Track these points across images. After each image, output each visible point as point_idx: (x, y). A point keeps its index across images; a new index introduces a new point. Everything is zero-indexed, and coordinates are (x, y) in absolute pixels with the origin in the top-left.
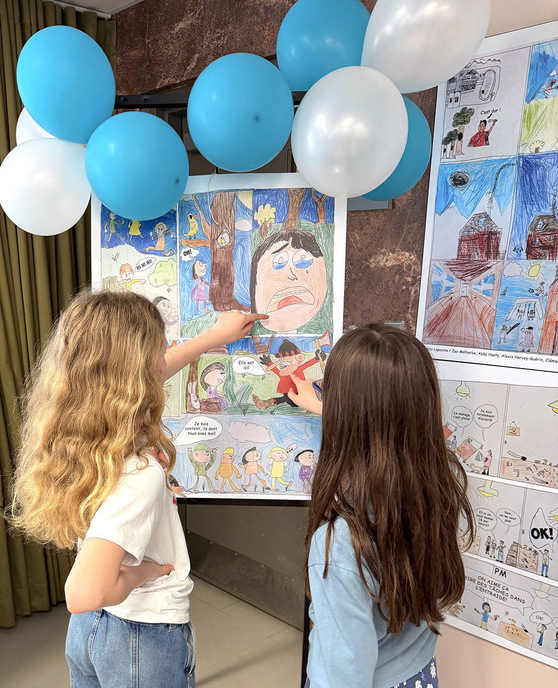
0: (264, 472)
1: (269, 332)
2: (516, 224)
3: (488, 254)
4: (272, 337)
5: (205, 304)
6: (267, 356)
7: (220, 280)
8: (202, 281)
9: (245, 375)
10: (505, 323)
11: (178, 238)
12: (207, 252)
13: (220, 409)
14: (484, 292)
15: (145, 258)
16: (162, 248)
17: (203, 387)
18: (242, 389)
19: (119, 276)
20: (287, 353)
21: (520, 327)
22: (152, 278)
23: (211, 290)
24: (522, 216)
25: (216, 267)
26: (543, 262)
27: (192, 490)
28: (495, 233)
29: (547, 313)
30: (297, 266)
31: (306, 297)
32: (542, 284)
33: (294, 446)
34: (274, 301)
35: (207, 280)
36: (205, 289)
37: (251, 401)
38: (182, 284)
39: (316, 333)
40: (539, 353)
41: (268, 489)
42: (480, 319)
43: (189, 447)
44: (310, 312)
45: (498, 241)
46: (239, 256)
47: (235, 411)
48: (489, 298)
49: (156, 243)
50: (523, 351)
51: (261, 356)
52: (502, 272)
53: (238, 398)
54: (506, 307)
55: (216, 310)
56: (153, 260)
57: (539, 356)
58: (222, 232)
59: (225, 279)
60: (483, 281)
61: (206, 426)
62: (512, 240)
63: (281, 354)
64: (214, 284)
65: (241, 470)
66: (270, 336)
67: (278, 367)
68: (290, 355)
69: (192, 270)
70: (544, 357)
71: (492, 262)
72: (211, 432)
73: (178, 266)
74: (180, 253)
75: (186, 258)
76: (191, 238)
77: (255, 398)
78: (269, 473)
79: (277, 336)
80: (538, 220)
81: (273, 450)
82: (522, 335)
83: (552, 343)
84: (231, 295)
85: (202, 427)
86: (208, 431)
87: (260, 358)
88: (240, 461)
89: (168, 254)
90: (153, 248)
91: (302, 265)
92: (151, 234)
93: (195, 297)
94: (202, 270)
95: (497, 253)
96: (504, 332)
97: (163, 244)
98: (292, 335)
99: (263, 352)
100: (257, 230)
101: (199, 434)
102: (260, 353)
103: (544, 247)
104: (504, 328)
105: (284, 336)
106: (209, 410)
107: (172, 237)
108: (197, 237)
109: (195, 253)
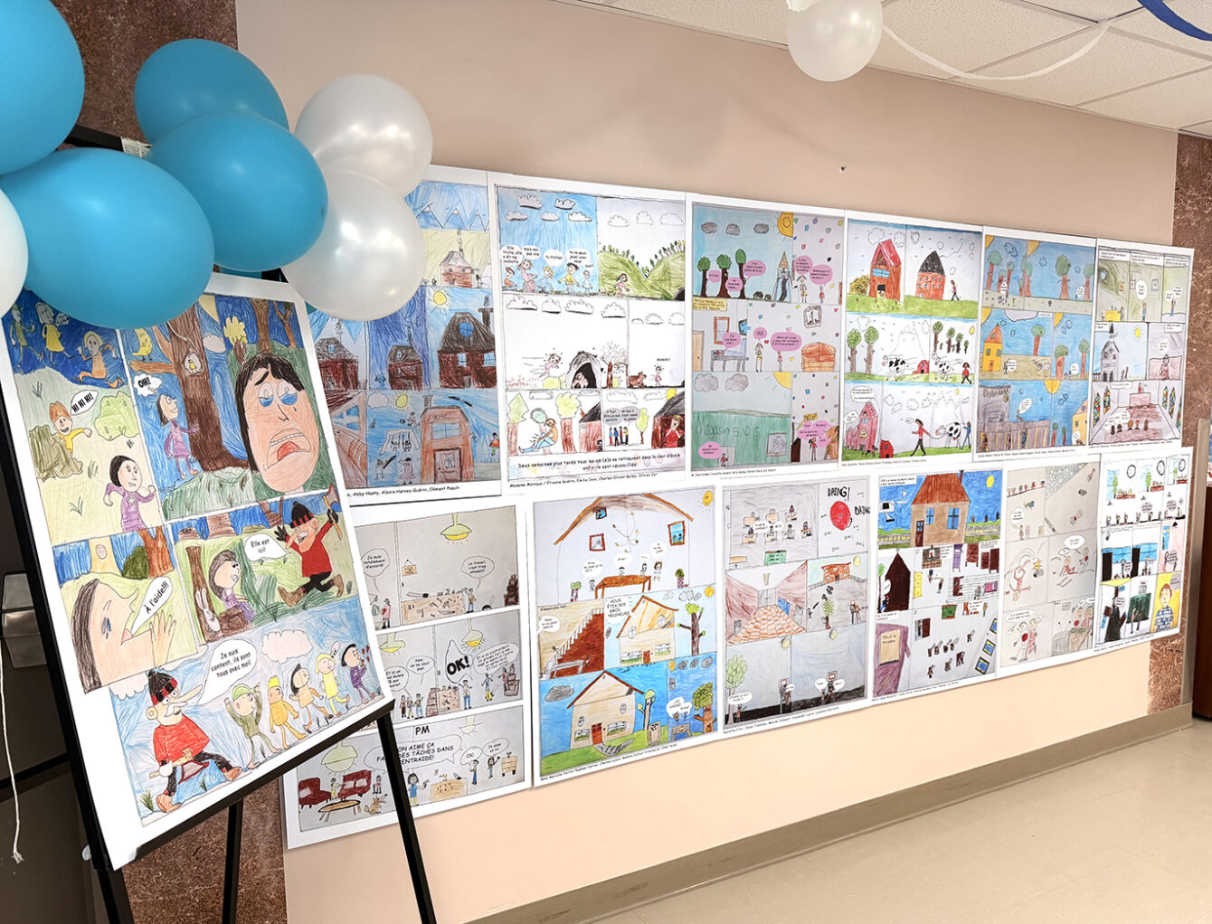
0: (318, 695)
1: (276, 494)
2: (373, 353)
3: (346, 384)
4: (281, 500)
5: (189, 462)
6: (282, 528)
7: (200, 423)
8: (176, 426)
9: (263, 561)
10: (379, 458)
11: (123, 357)
12: (172, 381)
13: (246, 623)
14: (348, 426)
15: (81, 392)
16: (102, 373)
17: (216, 594)
18: (264, 584)
19: (51, 425)
20: (301, 520)
21: (398, 459)
22: (100, 425)
23: (192, 439)
24: (378, 345)
25: (191, 404)
26: (410, 392)
27: (251, 766)
28: (351, 361)
29: (423, 442)
30: (283, 401)
31: (300, 441)
32: (413, 414)
33: (336, 646)
34: (272, 449)
35: (182, 425)
36: (182, 439)
37: (278, 598)
38: (146, 433)
39: (322, 488)
40: (422, 484)
41: (331, 717)
42: (349, 456)
43: (224, 697)
44: (310, 461)
45: (355, 369)
46: (218, 389)
47: (264, 618)
48: (356, 432)
49: (91, 365)
50: (405, 484)
51: (276, 528)
52: (366, 403)
53: (263, 598)
54: (379, 441)
55: (205, 469)
56: (94, 395)
57: (422, 487)
58: (188, 353)
59: (206, 421)
60: (345, 413)
61: (236, 655)
62: (371, 369)
63: (295, 523)
64: (194, 430)
65: (295, 705)
66: (278, 499)
67: (297, 542)
68: (305, 522)
69: (156, 409)
70: (428, 487)
71: (351, 392)
72: (245, 661)
73: (135, 404)
74: (133, 382)
75: (144, 391)
76: (144, 359)
77: (282, 591)
78: (324, 694)
79: (286, 497)
80: (396, 350)
81: (319, 659)
82: (401, 467)
83: (433, 472)
84: (219, 445)
85: (231, 658)
86: (241, 662)
87: (276, 532)
88: (290, 692)
89: (115, 385)
90: (89, 374)
91: (288, 400)
92: (80, 349)
93: (171, 451)
94: (172, 408)
95: (356, 384)
96: (381, 467)
97: (103, 368)
98: (299, 494)
99: (276, 524)
100: (232, 352)
101: (232, 670)
102: (273, 525)
103: (408, 377)
104: (379, 462)
105: (293, 496)
106: (233, 629)
107: (114, 356)
108: (153, 357)
109: (156, 383)
